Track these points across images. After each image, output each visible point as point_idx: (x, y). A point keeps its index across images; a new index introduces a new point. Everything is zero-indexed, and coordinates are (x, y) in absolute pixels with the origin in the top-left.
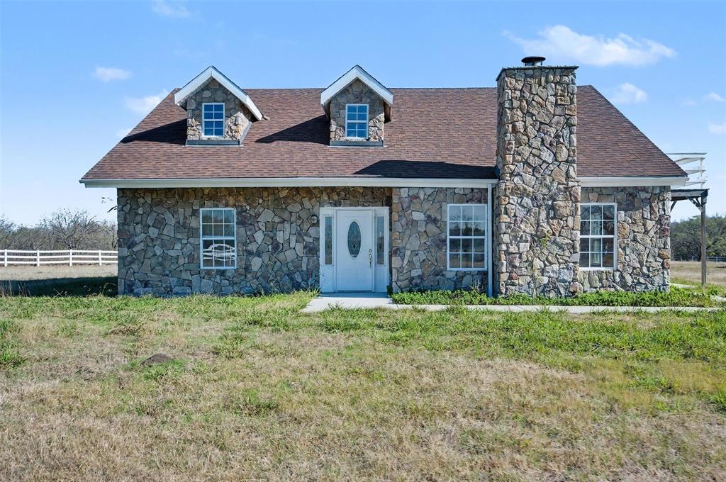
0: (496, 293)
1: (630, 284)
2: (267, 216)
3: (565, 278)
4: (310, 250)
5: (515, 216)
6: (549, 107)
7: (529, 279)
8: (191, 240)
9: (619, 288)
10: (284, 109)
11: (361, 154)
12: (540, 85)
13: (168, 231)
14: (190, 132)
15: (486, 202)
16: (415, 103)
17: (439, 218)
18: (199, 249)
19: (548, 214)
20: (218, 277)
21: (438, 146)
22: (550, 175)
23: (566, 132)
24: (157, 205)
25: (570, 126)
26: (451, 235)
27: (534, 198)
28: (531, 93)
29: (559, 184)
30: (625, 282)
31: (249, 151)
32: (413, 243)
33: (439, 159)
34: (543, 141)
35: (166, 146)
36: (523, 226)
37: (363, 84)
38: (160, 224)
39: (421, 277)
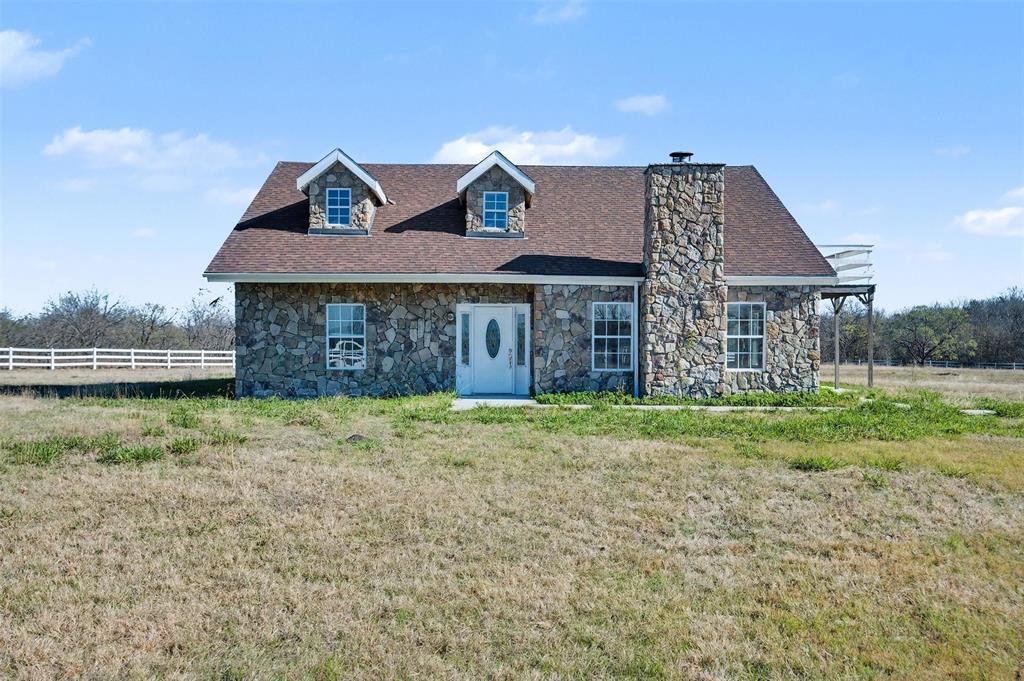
0: (642, 393)
1: (779, 385)
2: (399, 312)
3: (712, 379)
4: (446, 349)
5: (661, 315)
6: (696, 205)
7: (675, 380)
8: (317, 338)
9: (767, 389)
10: (409, 191)
11: (501, 247)
12: (687, 182)
13: (292, 329)
14: (313, 220)
15: (633, 301)
16: (556, 187)
17: (584, 316)
18: (325, 347)
19: (695, 314)
20: (346, 378)
21: (582, 239)
22: (696, 274)
23: (713, 229)
24: (278, 300)
25: (717, 224)
26: (596, 334)
27: (680, 298)
28: (678, 190)
29: (706, 283)
30: (774, 384)
31: (379, 242)
32: (557, 343)
33: (584, 254)
34: (689, 239)
35: (286, 234)
36: (669, 326)
37: (503, 170)
38: (282, 321)
39: (565, 378)
